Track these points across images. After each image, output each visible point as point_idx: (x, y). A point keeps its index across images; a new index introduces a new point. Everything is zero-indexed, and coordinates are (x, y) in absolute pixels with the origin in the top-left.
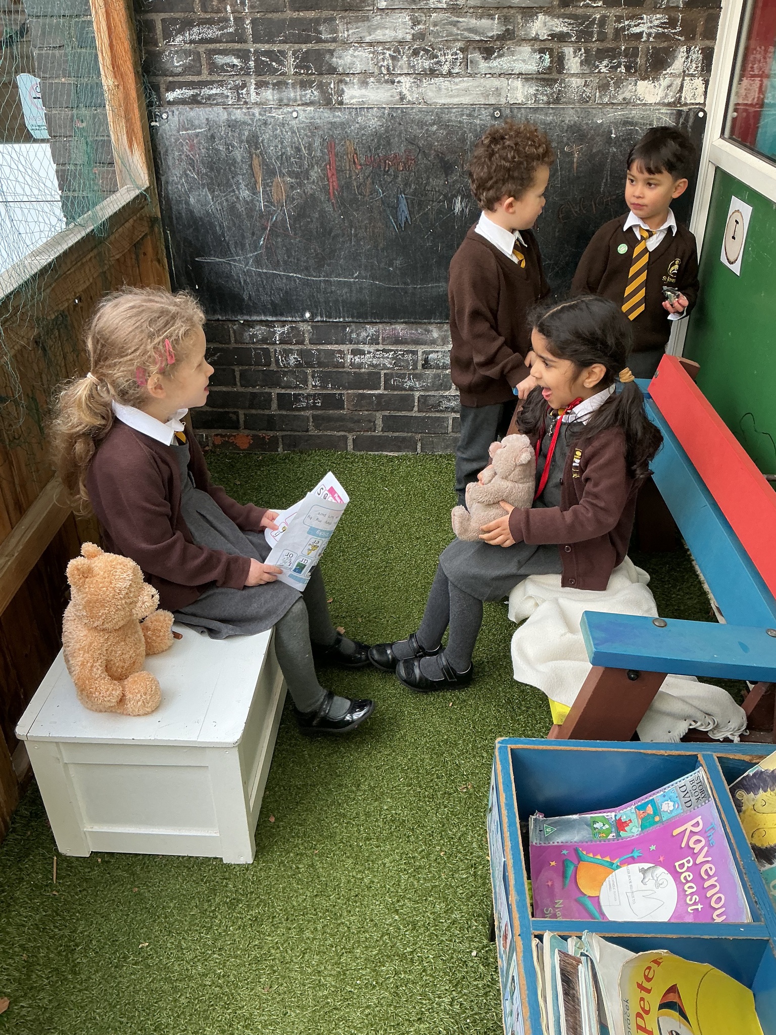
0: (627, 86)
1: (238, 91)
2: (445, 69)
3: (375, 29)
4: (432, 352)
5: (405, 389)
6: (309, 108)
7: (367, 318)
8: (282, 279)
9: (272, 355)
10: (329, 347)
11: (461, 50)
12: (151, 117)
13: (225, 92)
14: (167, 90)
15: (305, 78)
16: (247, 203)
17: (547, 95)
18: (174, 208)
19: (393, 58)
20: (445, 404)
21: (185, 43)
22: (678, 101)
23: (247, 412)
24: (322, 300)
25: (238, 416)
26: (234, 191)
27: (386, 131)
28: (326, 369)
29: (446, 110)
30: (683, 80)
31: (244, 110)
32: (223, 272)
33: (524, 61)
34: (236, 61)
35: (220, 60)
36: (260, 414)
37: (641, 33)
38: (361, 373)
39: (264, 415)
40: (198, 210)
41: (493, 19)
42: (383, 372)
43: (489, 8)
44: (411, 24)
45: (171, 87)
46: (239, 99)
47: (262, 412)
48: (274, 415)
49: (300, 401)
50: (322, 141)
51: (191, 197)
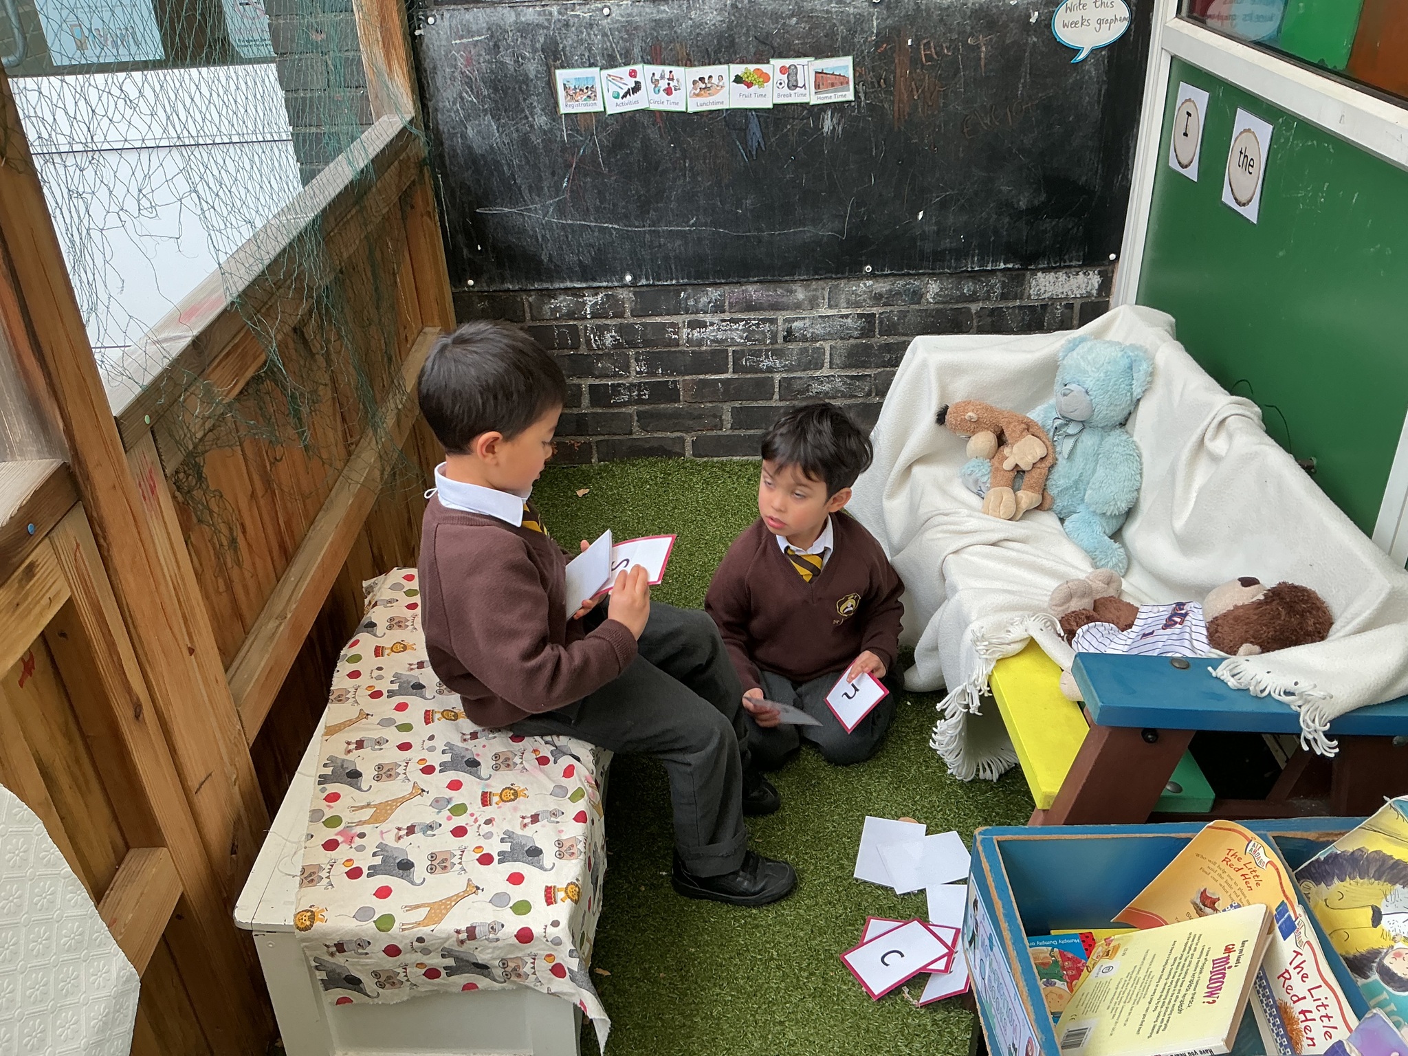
4: (797, 319)
5: (761, 371)
6: (625, 2)
7: (708, 278)
8: (593, 231)
9: (582, 333)
10: (658, 319)
12: (413, 23)
16: (545, 133)
18: (447, 144)
20: (816, 388)
24: (647, 257)
26: (526, 117)
27: (729, 28)
28: (655, 350)
31: (538, 9)
32: (514, 226)
38: (701, 353)
39: (571, 414)
40: (479, 146)
48: (585, 414)
49: (620, 393)
50: (643, 45)
51: (469, 128)
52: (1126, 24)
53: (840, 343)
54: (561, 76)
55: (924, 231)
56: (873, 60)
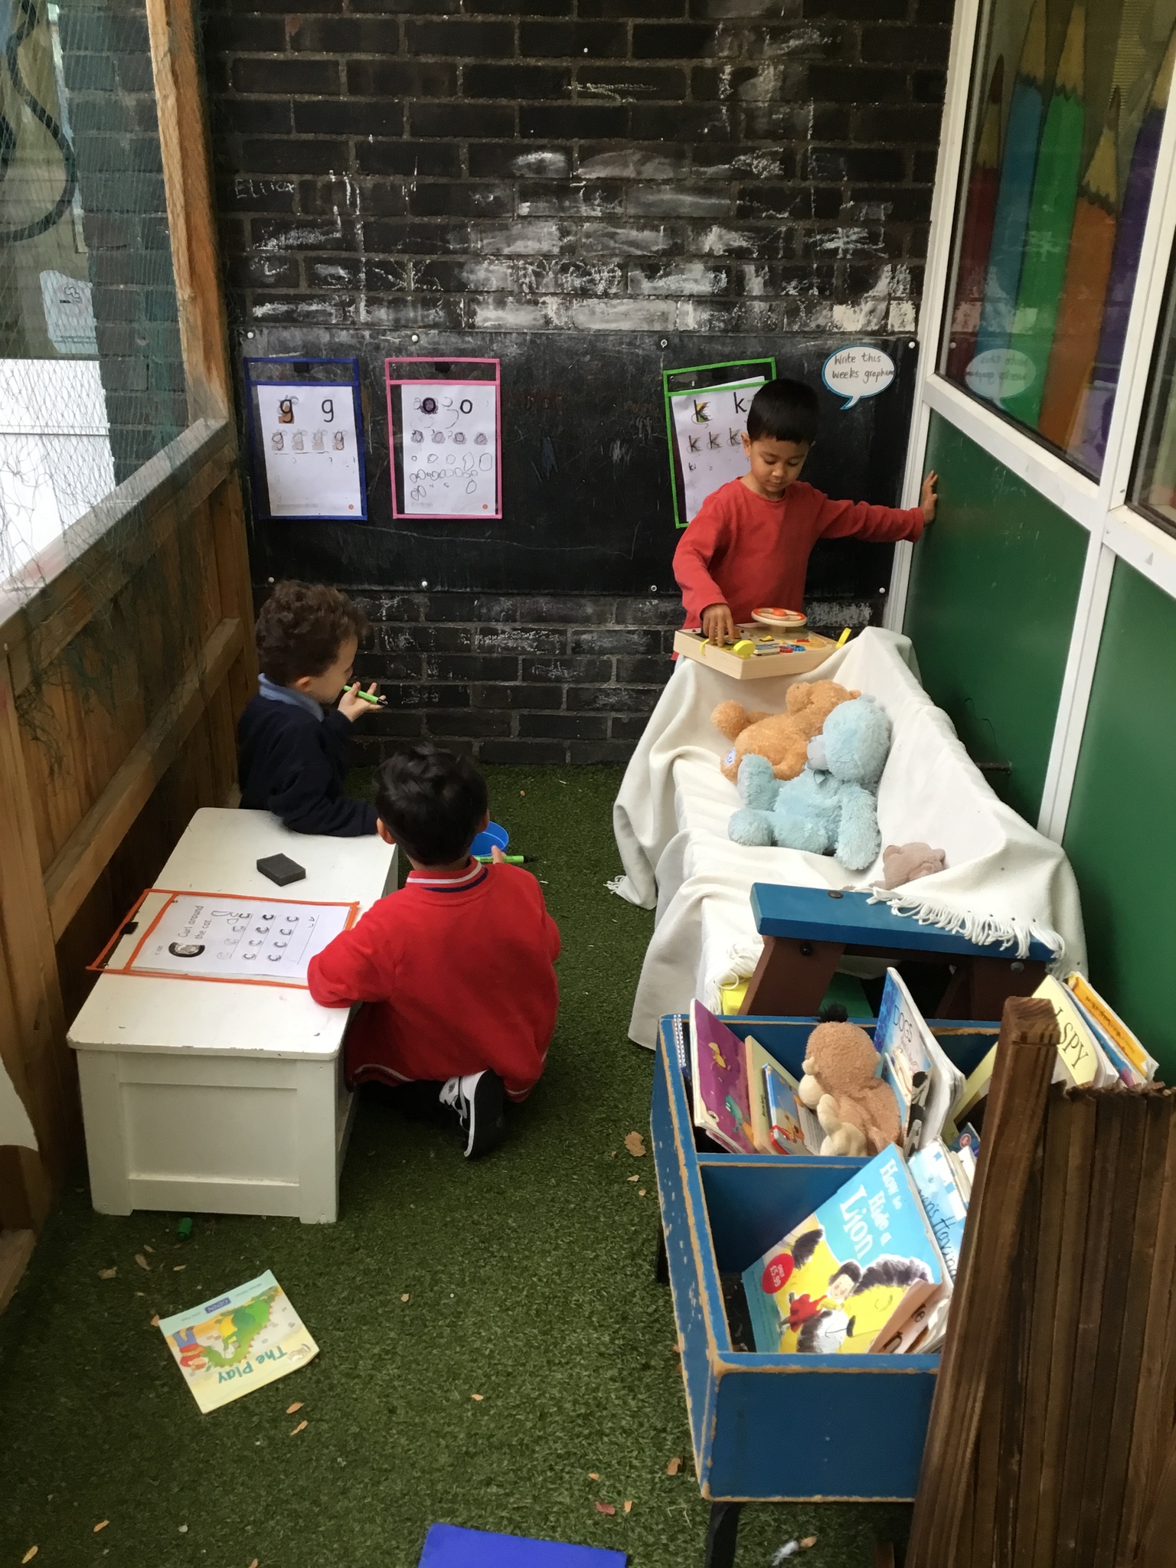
0: (821, 311)
1: (344, 308)
2: (600, 288)
3: (516, 240)
6: (432, 331)
7: (501, 588)
8: (392, 538)
9: (376, 634)
10: (451, 625)
11: (619, 266)
12: (234, 336)
13: (329, 309)
14: (255, 305)
15: (428, 295)
17: (723, 321)
19: (537, 274)
20: (603, 700)
21: (280, 248)
22: (883, 329)
24: (443, 565)
28: (447, 654)
29: (602, 338)
30: (889, 304)
31: (351, 332)
33: (696, 281)
34: (342, 272)
35: (323, 270)
37: (836, 249)
38: (492, 659)
41: (658, 231)
42: (521, 657)
43: (654, 218)
44: (557, 234)
45: (260, 301)
46: (345, 318)
49: (411, 695)
52: (891, 377)
53: (627, 658)
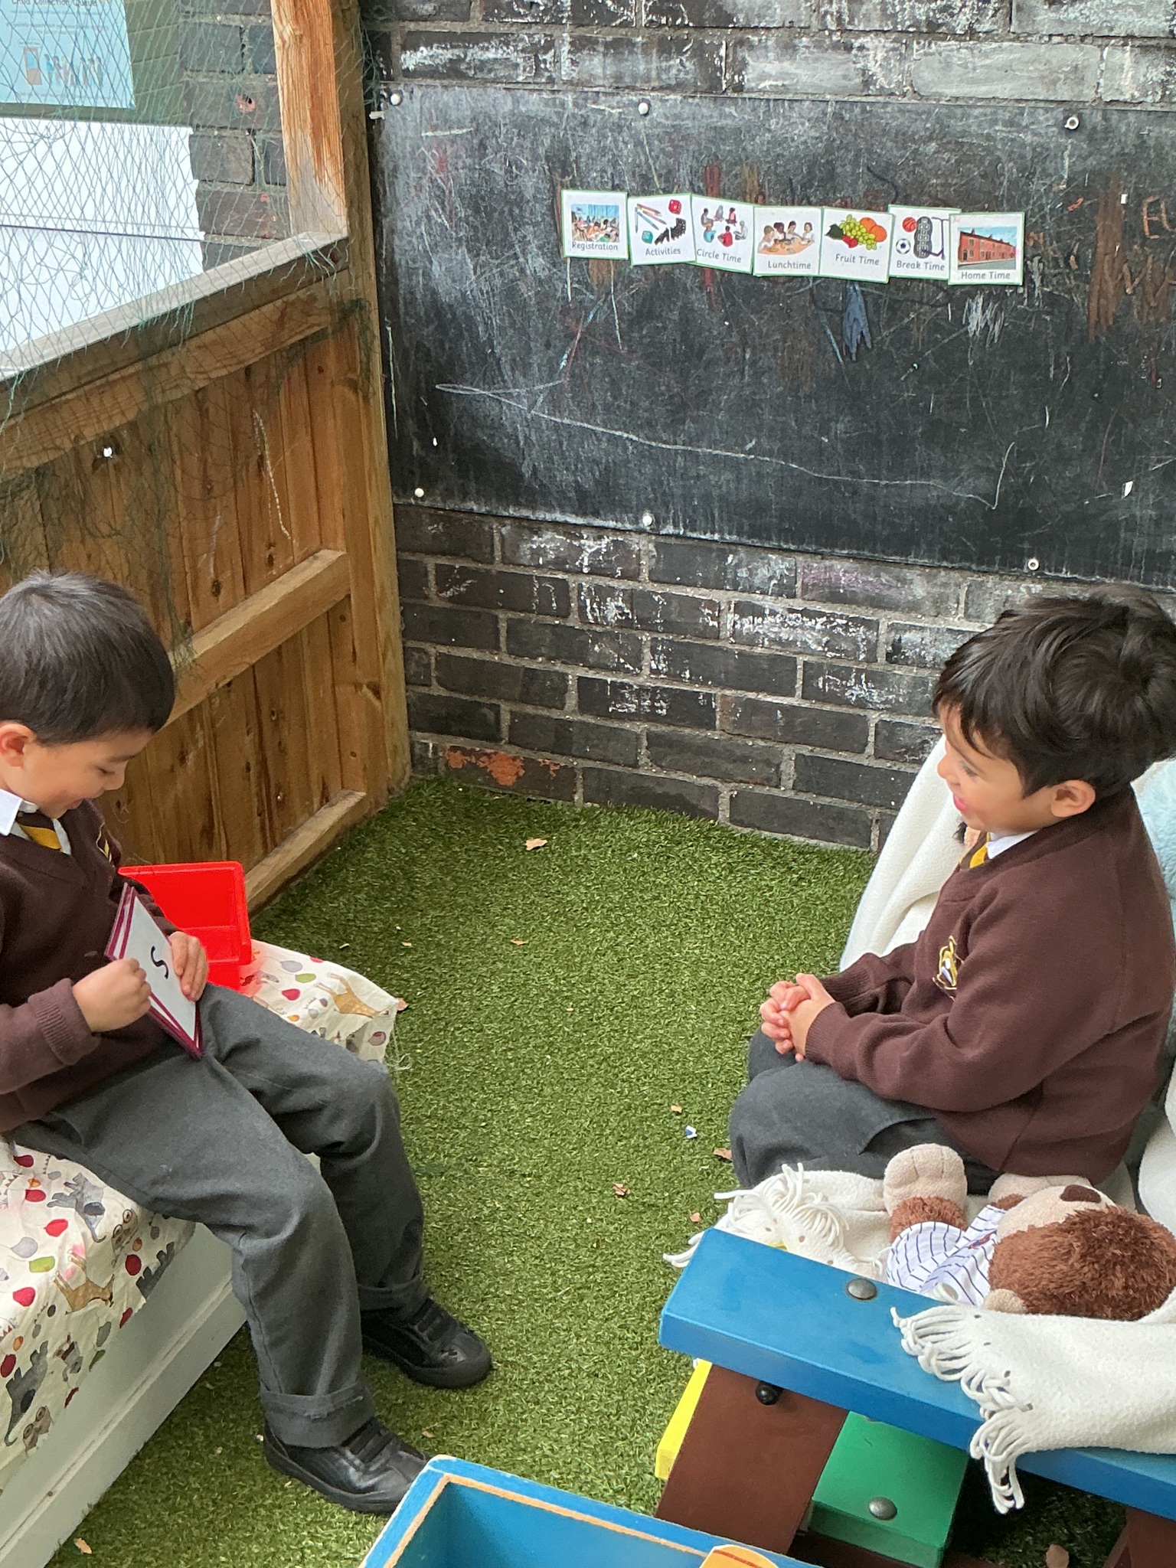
1: (536, 56)
2: (961, 22)
4: (912, 628)
5: (847, 703)
6: (672, 97)
7: (769, 539)
8: (599, 440)
9: (574, 595)
10: (690, 592)
12: (371, 100)
13: (513, 57)
14: (404, 49)
15: (669, 33)
16: (540, 282)
18: (403, 281)
23: (516, 708)
24: (678, 492)
25: (498, 714)
26: (515, 255)
27: (829, 150)
28: (681, 639)
29: (959, 111)
31: (545, 95)
32: (486, 416)
33: (1138, 9)
36: (542, 717)
38: (752, 656)
39: (549, 718)
40: (447, 290)
45: (412, 42)
46: (538, 72)
47: (545, 712)
48: (571, 722)
49: (623, 699)
50: (695, 164)
51: (435, 263)
54: (571, 199)
55: (1134, 516)
56: (1059, 222)
